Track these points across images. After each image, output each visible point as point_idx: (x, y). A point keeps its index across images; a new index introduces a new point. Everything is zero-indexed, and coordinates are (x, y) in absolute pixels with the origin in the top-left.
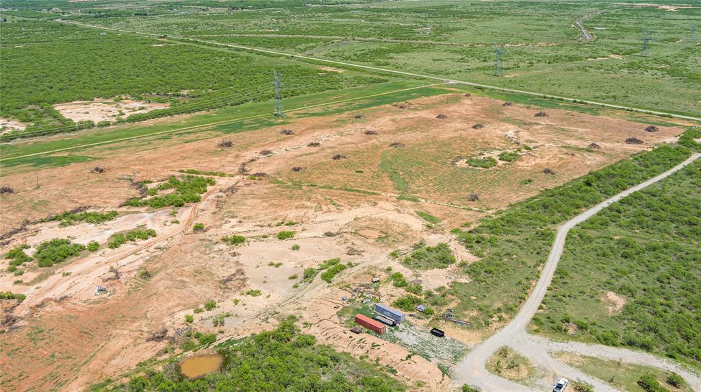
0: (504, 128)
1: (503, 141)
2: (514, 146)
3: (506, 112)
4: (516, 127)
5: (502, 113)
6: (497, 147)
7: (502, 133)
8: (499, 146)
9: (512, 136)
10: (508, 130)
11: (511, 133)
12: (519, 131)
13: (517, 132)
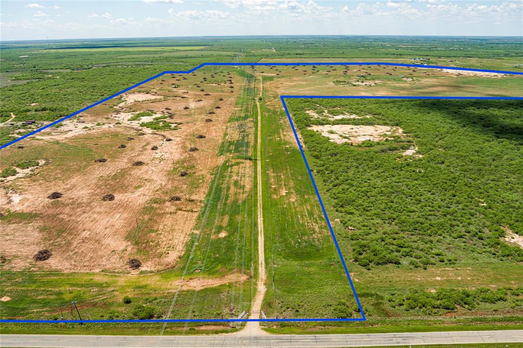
0: (26, 204)
1: (20, 187)
2: (8, 184)
3: (36, 234)
4: (12, 210)
5: (42, 230)
6: (23, 179)
7: (26, 196)
8: (22, 182)
9: (14, 195)
10: (22, 202)
11: (16, 198)
12: (8, 203)
13: (10, 202)
